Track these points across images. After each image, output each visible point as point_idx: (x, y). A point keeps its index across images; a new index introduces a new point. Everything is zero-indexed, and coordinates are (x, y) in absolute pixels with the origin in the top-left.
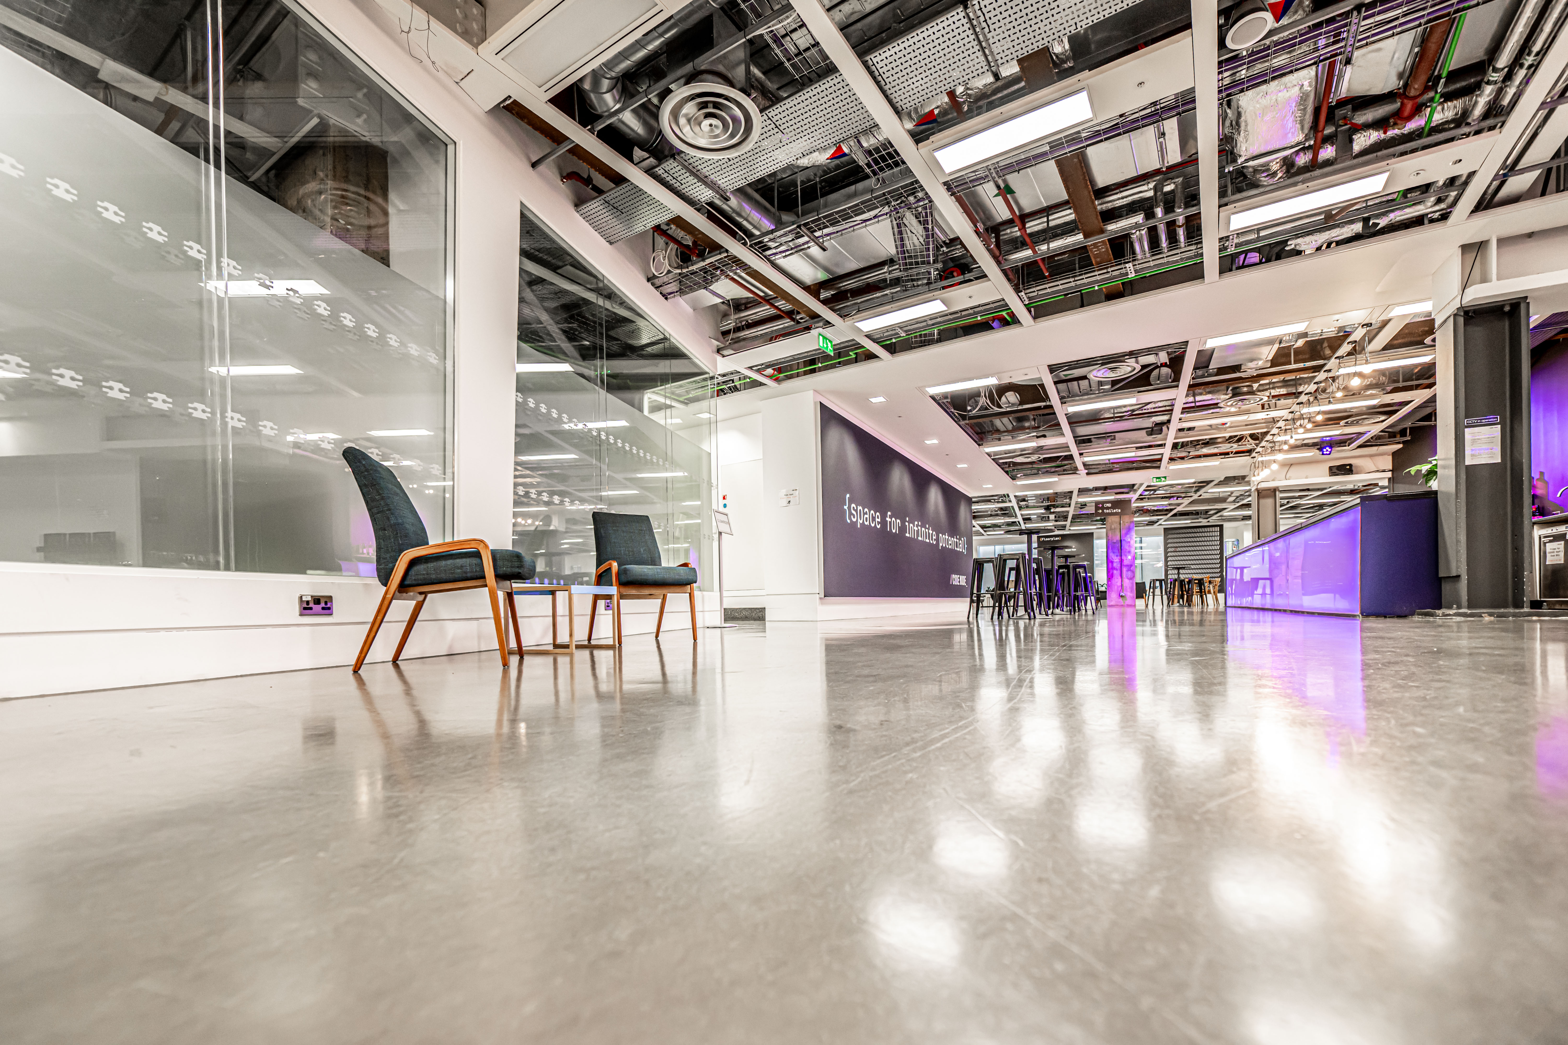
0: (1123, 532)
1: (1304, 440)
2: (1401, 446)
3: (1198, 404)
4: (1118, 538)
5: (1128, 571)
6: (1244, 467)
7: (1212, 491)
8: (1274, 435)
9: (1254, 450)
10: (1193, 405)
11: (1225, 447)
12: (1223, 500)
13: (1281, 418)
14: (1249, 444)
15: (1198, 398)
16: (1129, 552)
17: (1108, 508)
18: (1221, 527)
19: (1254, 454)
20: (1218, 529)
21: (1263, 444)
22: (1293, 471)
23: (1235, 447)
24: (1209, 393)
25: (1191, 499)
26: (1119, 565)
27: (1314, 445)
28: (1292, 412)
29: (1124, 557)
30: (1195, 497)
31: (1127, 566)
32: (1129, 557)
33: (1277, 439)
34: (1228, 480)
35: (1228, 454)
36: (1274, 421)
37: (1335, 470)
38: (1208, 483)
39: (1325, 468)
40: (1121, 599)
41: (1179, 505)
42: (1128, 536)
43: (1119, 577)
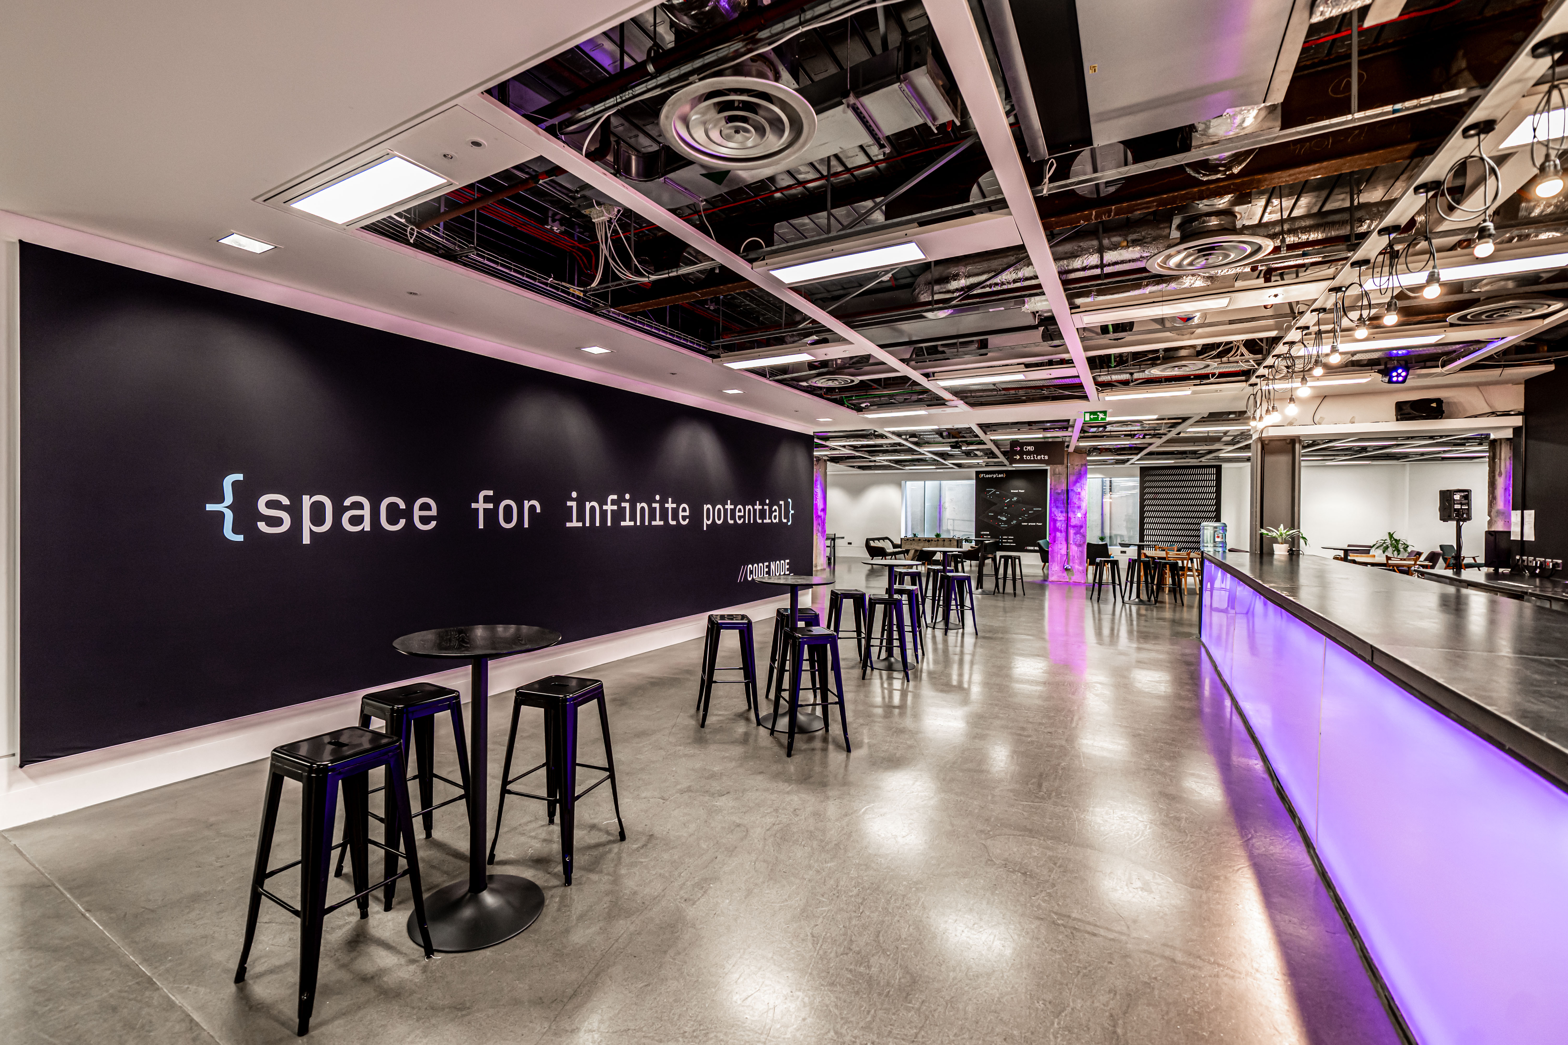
0: (1072, 478)
1: (1354, 354)
2: (1551, 368)
3: (1107, 270)
4: (1064, 487)
5: (1075, 534)
6: (1236, 399)
7: (1192, 430)
8: (1292, 343)
9: (1255, 371)
10: (1098, 271)
11: (1194, 367)
12: (1217, 439)
13: (1309, 303)
14: (1246, 361)
15: (1110, 256)
16: (1079, 507)
17: (1029, 453)
18: (1219, 469)
19: (1253, 380)
20: (1214, 471)
21: (1270, 361)
22: (1328, 409)
23: (1215, 366)
24: (1135, 243)
25: (1165, 438)
26: (1064, 525)
27: (1370, 364)
28: (1337, 289)
29: (1071, 515)
30: (1172, 434)
31: (1074, 527)
32: (1079, 515)
33: (1298, 351)
34: (1215, 417)
35: (1206, 376)
36: (1292, 311)
37: (1407, 409)
38: (1184, 419)
39: (1388, 406)
40: (1065, 574)
41: (1150, 444)
42: (1078, 485)
43: (1064, 543)
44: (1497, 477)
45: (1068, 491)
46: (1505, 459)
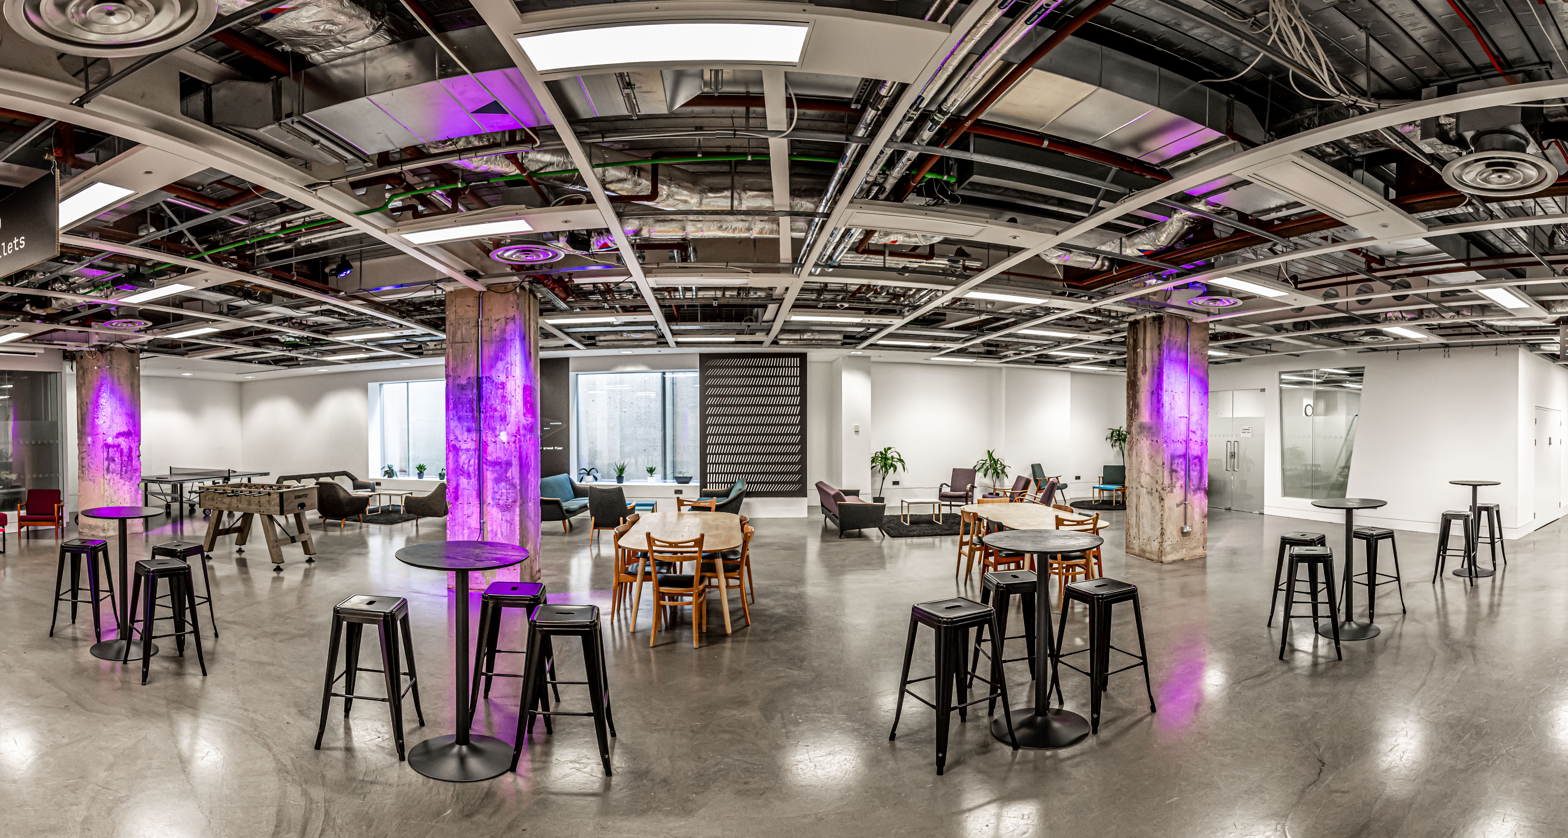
0: (489, 351)
4: (472, 373)
5: (497, 481)
16: (503, 418)
18: (803, 357)
20: (797, 361)
29: (489, 437)
31: (495, 464)
42: (500, 365)
43: (475, 502)
44: (1140, 375)
45: (479, 381)
46: (1152, 349)
